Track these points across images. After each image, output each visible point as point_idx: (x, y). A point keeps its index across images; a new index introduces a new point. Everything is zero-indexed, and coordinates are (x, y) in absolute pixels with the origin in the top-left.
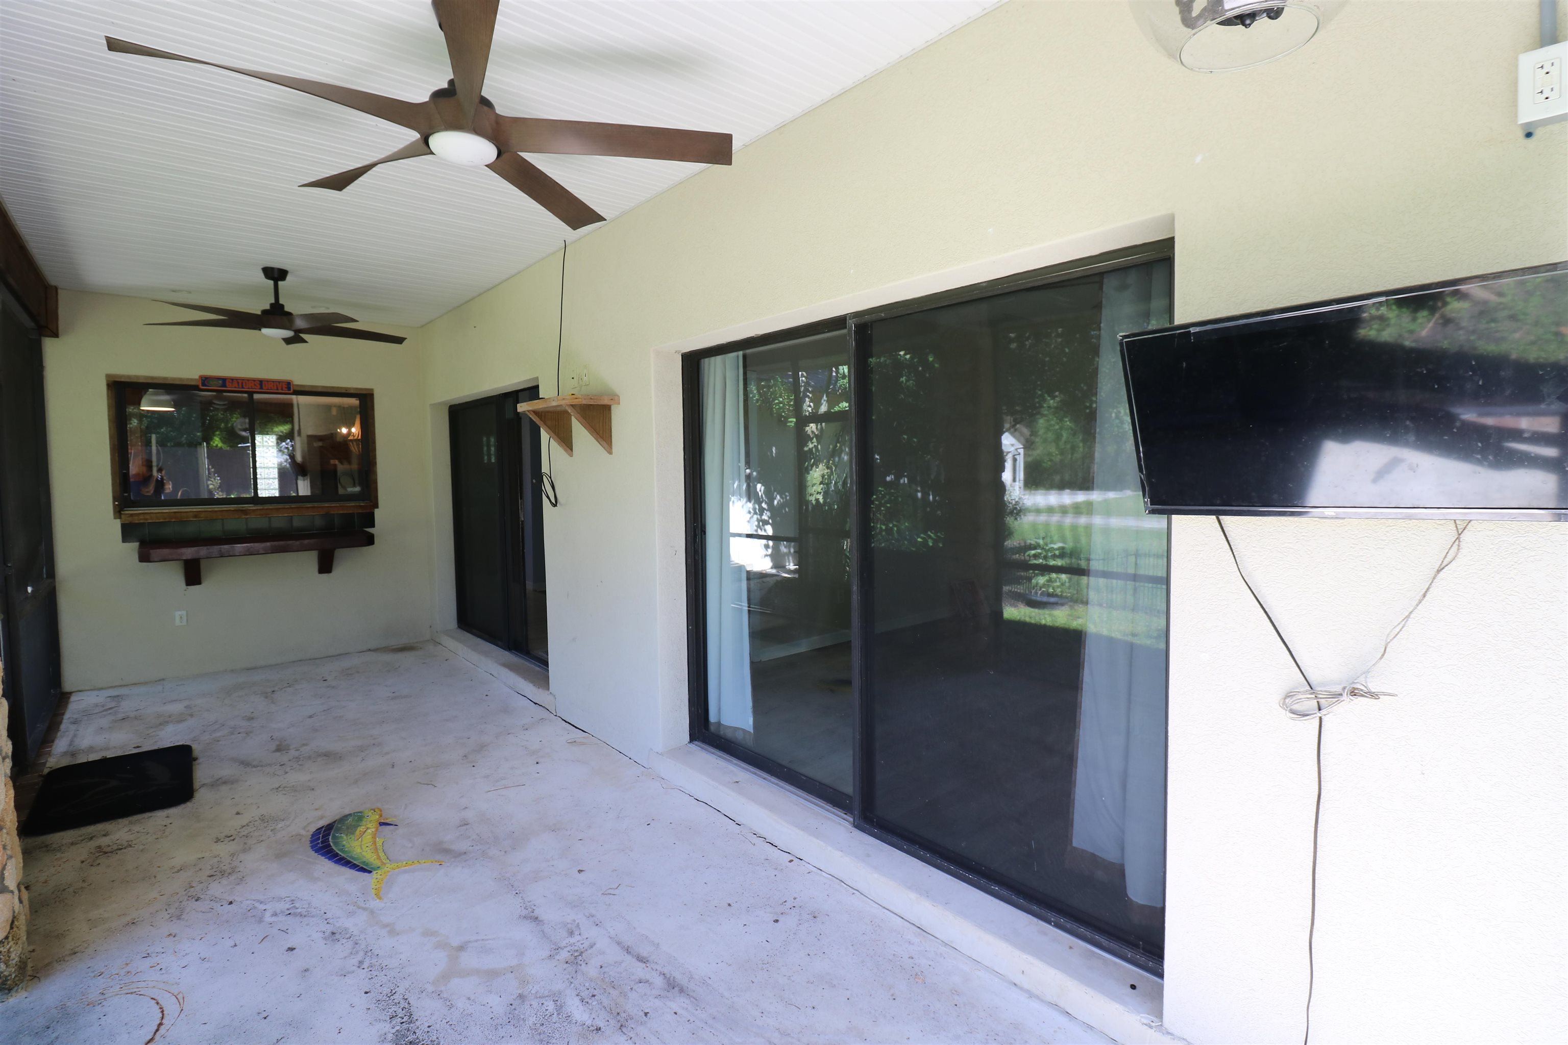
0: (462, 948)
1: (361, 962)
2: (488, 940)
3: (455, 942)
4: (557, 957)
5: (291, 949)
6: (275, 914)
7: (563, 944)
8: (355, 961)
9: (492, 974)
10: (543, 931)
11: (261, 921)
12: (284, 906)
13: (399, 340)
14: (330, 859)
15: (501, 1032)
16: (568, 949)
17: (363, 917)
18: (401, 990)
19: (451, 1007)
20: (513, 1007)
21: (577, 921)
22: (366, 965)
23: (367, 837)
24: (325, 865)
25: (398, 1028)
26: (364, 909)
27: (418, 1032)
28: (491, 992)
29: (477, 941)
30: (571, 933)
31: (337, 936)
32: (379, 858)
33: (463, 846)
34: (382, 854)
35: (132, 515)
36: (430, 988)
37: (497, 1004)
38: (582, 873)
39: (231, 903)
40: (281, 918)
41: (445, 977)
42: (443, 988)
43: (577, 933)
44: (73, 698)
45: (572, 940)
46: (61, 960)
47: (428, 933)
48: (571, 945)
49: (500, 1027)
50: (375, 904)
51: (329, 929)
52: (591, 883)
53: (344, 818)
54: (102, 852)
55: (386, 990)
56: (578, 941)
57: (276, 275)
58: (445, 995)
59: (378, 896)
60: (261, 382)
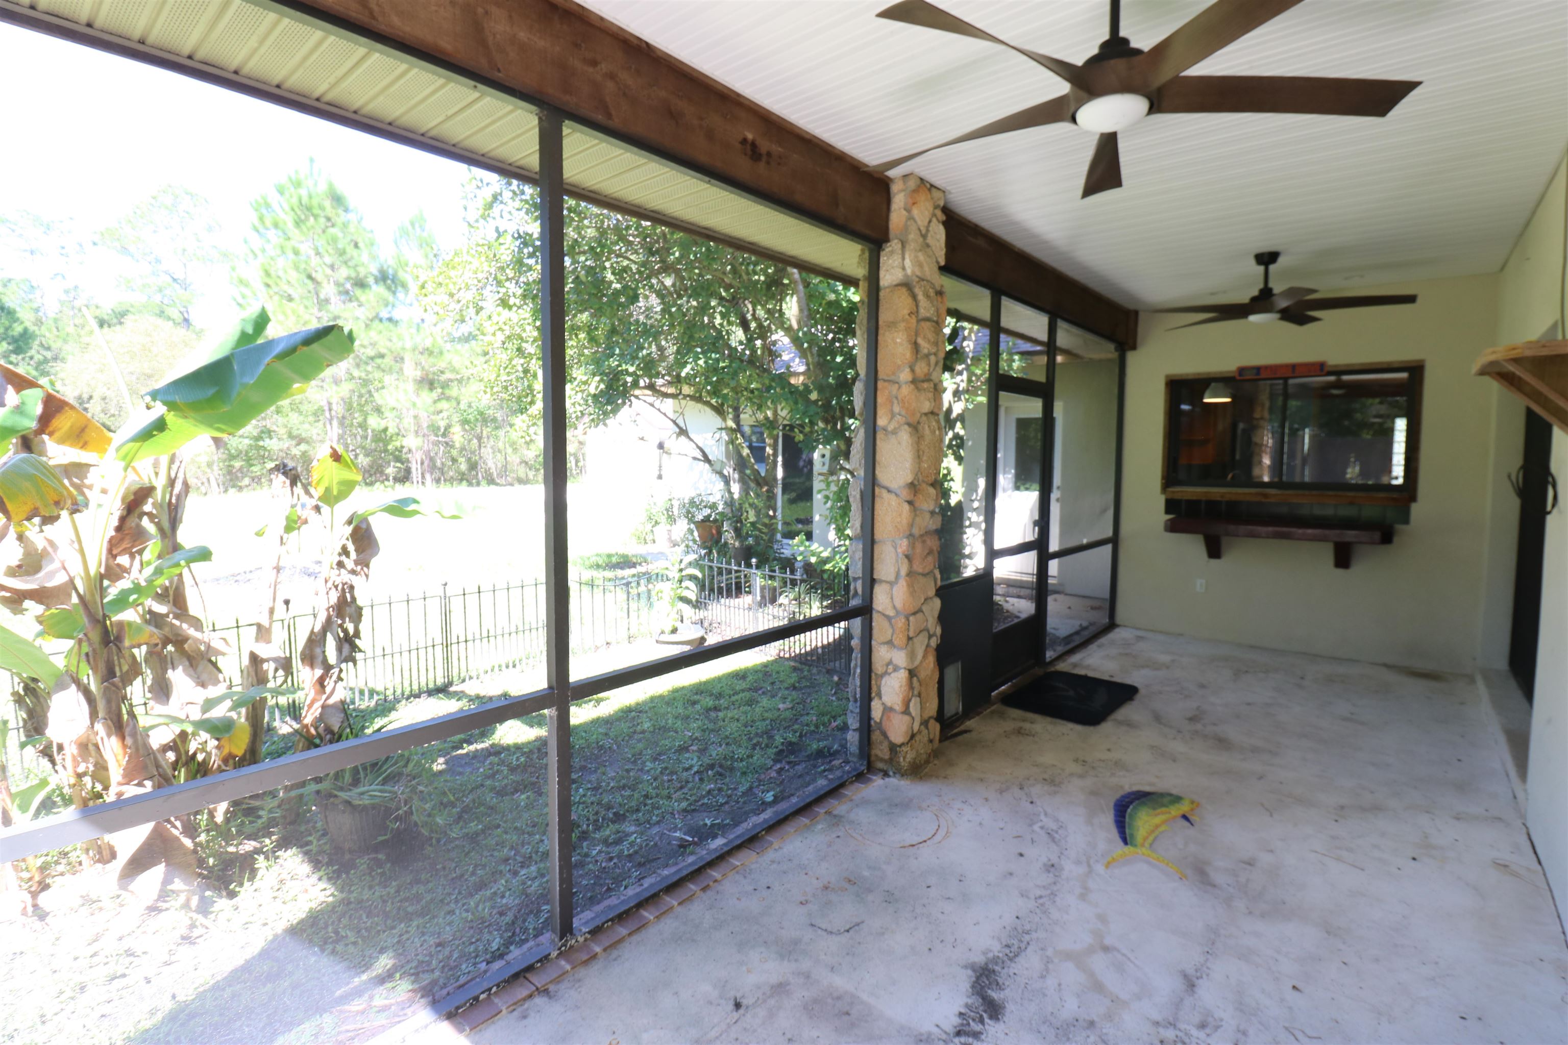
0: (1106, 949)
1: (1041, 897)
2: (1132, 962)
3: (1108, 941)
4: (1161, 1030)
5: (1021, 855)
6: (1042, 828)
7: (1182, 1026)
8: (1038, 893)
9: (1098, 987)
10: (1182, 1000)
11: (1031, 825)
12: (1052, 825)
13: (1410, 299)
14: (1116, 816)
15: (1044, 1029)
16: (1180, 1034)
17: (1082, 870)
18: (1034, 935)
19: (1043, 977)
20: (1075, 1023)
21: (1223, 1023)
22: (1041, 901)
23: (1157, 820)
24: (1108, 819)
25: (1001, 955)
26: (1089, 866)
27: (1006, 970)
28: (1078, 996)
29: (1124, 955)
30: (1202, 1026)
31: (1052, 869)
32: (1145, 839)
33: (1220, 879)
34: (1151, 838)
35: (1173, 492)
36: (1050, 952)
37: (1071, 1007)
38: (1295, 993)
39: (1032, 803)
40: (1042, 833)
41: (1068, 956)
42: (1056, 960)
43: (1208, 1031)
44: (1117, 630)
45: (1194, 1032)
46: (937, 777)
47: (1102, 918)
48: (1186, 1034)
49: (1048, 1023)
50: (1100, 868)
51: (1055, 860)
52: (1290, 1008)
53: (1162, 795)
54: (1019, 732)
55: (1027, 927)
56: (1198, 1038)
57: (1267, 259)
58: (1050, 966)
59: (1108, 865)
60: (1294, 367)
